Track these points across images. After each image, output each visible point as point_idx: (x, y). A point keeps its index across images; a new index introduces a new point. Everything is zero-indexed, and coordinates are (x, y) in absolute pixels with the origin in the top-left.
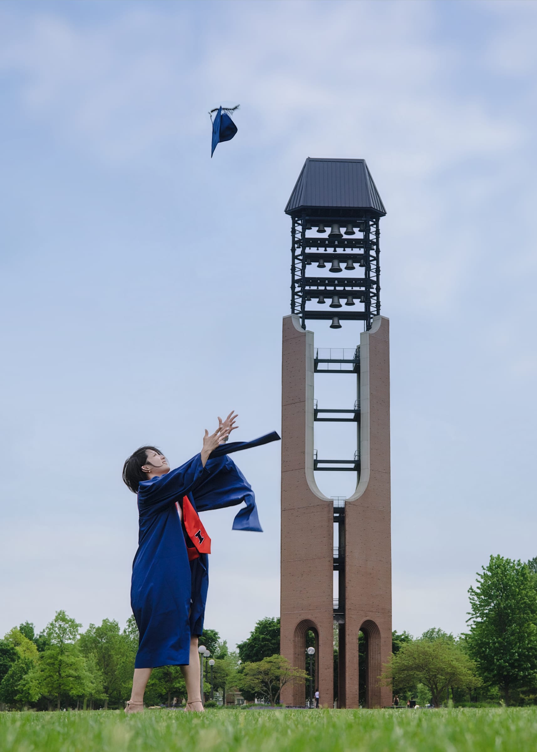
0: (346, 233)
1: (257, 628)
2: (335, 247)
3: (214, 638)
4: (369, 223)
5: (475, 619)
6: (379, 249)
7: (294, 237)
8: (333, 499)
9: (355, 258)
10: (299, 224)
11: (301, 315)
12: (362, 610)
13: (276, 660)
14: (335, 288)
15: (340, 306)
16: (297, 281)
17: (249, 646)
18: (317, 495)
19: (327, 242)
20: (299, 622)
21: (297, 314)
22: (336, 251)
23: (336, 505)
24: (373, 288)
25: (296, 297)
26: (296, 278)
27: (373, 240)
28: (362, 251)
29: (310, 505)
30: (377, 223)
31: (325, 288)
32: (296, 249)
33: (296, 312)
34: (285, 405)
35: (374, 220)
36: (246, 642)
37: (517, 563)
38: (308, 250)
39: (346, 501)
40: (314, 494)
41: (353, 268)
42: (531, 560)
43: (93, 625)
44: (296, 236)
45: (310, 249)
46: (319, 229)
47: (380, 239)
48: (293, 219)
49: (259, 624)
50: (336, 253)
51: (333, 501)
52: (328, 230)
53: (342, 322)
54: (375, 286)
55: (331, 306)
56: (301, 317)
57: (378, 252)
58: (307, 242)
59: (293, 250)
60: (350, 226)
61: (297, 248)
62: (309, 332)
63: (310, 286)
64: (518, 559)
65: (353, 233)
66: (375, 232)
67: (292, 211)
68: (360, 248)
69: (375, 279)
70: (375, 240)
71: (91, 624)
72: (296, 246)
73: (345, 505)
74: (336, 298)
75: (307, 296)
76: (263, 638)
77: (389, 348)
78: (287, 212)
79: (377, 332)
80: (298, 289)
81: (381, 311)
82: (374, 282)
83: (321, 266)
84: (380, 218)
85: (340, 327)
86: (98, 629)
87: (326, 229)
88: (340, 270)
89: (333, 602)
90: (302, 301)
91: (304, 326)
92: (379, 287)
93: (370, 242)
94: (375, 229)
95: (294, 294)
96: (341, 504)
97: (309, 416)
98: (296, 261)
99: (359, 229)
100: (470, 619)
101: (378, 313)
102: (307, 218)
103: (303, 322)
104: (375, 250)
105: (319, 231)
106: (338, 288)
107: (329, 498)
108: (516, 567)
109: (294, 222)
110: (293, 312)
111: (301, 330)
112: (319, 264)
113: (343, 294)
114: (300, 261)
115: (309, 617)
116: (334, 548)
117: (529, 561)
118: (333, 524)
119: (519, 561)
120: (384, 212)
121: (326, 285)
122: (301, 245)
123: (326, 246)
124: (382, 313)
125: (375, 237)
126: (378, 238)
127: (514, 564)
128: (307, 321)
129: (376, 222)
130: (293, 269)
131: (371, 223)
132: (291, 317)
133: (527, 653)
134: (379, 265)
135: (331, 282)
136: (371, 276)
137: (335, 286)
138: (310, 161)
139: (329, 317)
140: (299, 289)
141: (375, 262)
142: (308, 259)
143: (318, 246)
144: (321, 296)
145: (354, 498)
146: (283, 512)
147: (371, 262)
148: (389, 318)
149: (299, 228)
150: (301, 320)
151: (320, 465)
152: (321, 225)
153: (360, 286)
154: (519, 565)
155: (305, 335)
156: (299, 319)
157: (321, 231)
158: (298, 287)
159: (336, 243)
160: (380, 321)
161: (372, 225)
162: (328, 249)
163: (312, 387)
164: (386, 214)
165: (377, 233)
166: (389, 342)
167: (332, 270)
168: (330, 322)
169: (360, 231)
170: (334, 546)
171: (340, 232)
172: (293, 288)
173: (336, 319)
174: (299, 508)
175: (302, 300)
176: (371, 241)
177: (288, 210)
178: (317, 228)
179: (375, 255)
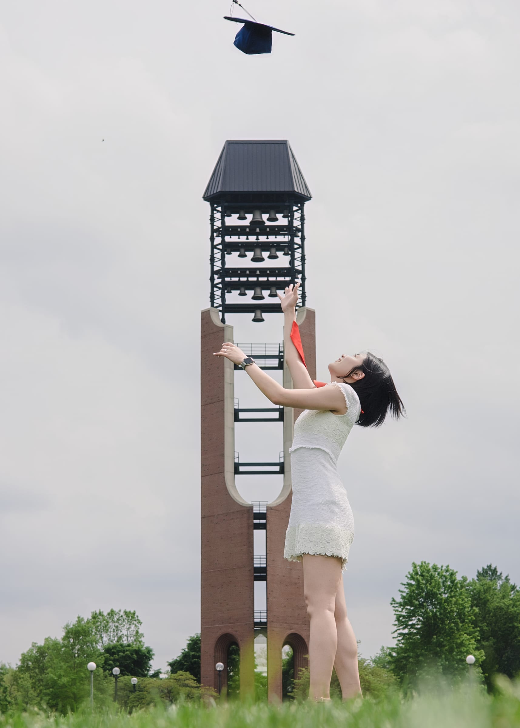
0: (269, 220)
1: (189, 645)
2: (258, 234)
3: (148, 655)
4: (293, 208)
5: (401, 631)
6: (304, 236)
7: (212, 225)
8: (252, 505)
9: (279, 246)
10: (218, 211)
11: (221, 308)
12: (286, 623)
13: (181, 676)
14: (258, 279)
15: (262, 298)
16: (217, 272)
17: (179, 664)
18: (236, 499)
19: (248, 230)
20: (219, 636)
21: (217, 307)
22: (259, 240)
23: (256, 510)
24: (298, 278)
25: (215, 289)
26: (216, 269)
27: (298, 227)
28: (287, 239)
29: (230, 512)
30: (301, 209)
31: (248, 279)
32: (215, 238)
33: (215, 305)
34: (204, 405)
35: (299, 205)
36: (176, 660)
37: (445, 569)
38: (228, 239)
39: (268, 506)
40: (234, 499)
41: (276, 257)
42: (486, 567)
43: (35, 643)
44: (215, 224)
45: (231, 238)
46: (240, 216)
47: (305, 225)
48: (212, 206)
49: (190, 640)
50: (258, 241)
51: (253, 507)
52: (250, 217)
53: (265, 315)
54: (300, 276)
55: (254, 298)
56: (220, 311)
57: (303, 239)
58: (226, 230)
59: (212, 239)
60: (272, 213)
61: (216, 236)
62: (228, 326)
63: (231, 277)
64: (446, 565)
65: (276, 219)
66: (300, 218)
67: (210, 197)
68: (284, 235)
69: (300, 268)
70: (300, 227)
71: (33, 643)
72: (215, 234)
73: (267, 510)
74: (258, 290)
75: (228, 287)
76: (193, 655)
77: (315, 342)
78: (206, 198)
79: (302, 324)
80: (217, 281)
81: (306, 302)
82: (299, 272)
83: (242, 256)
84: (305, 203)
85: (262, 320)
86: (40, 648)
87: (247, 215)
88: (262, 260)
89: (254, 614)
90: (222, 294)
91: (223, 321)
92: (305, 276)
93: (294, 229)
94: (300, 215)
95: (213, 286)
96: (263, 510)
97: (229, 416)
98: (216, 251)
99: (282, 215)
100: (396, 631)
101: (304, 305)
102: (226, 204)
103: (223, 316)
104: (300, 237)
105: (239, 218)
106: (261, 279)
107: (250, 503)
108: (444, 574)
109: (213, 209)
110: (212, 305)
111: (220, 324)
112: (240, 253)
113: (266, 286)
114: (219, 251)
115: (229, 631)
116: (254, 557)
117: (483, 569)
118: (253, 531)
119: (448, 566)
120: (309, 196)
121: (248, 276)
122: (220, 234)
123: (247, 234)
124: (308, 305)
125: (300, 223)
126: (302, 224)
127: (442, 570)
128: (227, 315)
129: (301, 207)
130: (212, 260)
131: (295, 208)
132: (209, 311)
133: (456, 665)
134: (304, 253)
135: (252, 272)
136: (296, 265)
137: (258, 276)
138: (230, 144)
139: (251, 310)
140: (220, 280)
141: (300, 250)
142: (228, 248)
143: (239, 234)
144: (242, 287)
145: (277, 502)
146: (203, 519)
147: (296, 251)
148: (315, 310)
149: (218, 215)
150: (220, 314)
151: (242, 469)
152: (242, 212)
153: (285, 276)
154: (447, 571)
155: (224, 330)
156: (218, 313)
157: (242, 218)
158: (218, 278)
159: (258, 230)
160: (305, 313)
161: (297, 211)
162: (249, 237)
163: (232, 385)
164: (312, 199)
165: (302, 219)
166: (315, 335)
167: (254, 260)
168: (252, 315)
169: (284, 217)
170: (255, 554)
171: (262, 218)
172: (212, 279)
173: (258, 312)
174: (218, 515)
175: (222, 292)
176: (296, 227)
177: (206, 196)
178: (238, 215)
179: (300, 243)
